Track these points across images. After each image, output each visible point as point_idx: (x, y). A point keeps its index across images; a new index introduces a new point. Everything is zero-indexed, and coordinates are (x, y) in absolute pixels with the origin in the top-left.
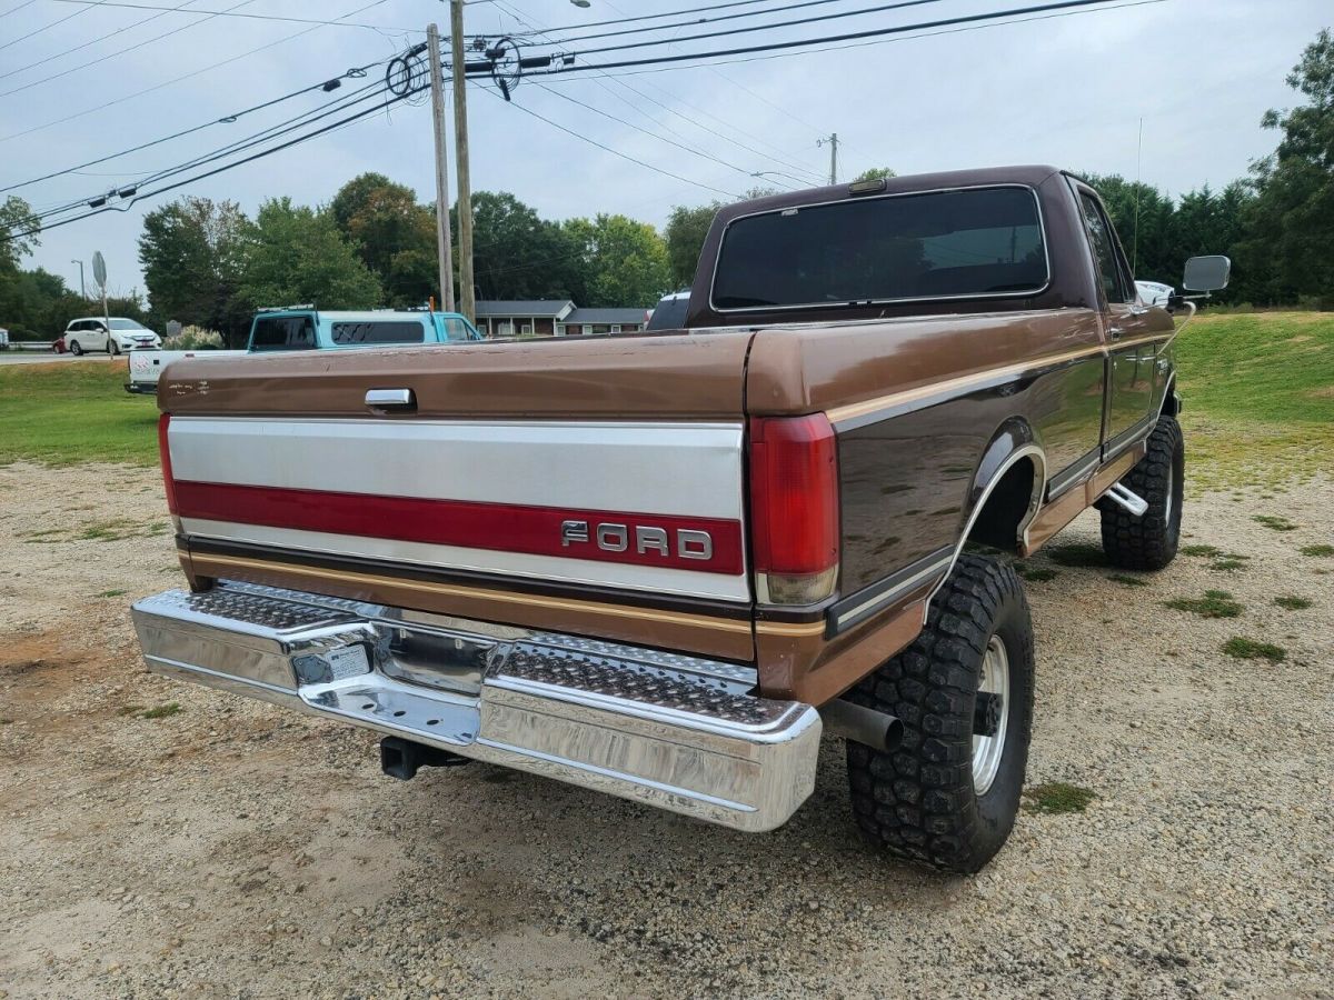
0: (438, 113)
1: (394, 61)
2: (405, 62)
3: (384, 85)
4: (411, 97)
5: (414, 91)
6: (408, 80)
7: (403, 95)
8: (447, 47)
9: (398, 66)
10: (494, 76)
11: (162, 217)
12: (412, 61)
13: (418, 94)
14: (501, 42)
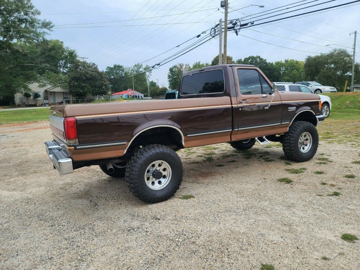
0: (220, 40)
1: (212, 29)
2: (214, 29)
3: (210, 35)
4: (215, 37)
5: (216, 35)
6: (215, 33)
7: (214, 37)
8: (223, 24)
9: (213, 30)
10: (234, 30)
11: (173, 68)
12: (216, 28)
13: (217, 36)
14: (236, 21)
